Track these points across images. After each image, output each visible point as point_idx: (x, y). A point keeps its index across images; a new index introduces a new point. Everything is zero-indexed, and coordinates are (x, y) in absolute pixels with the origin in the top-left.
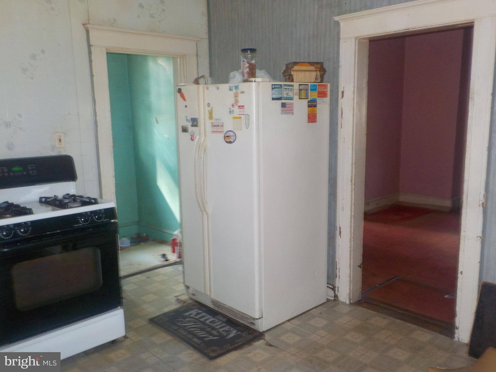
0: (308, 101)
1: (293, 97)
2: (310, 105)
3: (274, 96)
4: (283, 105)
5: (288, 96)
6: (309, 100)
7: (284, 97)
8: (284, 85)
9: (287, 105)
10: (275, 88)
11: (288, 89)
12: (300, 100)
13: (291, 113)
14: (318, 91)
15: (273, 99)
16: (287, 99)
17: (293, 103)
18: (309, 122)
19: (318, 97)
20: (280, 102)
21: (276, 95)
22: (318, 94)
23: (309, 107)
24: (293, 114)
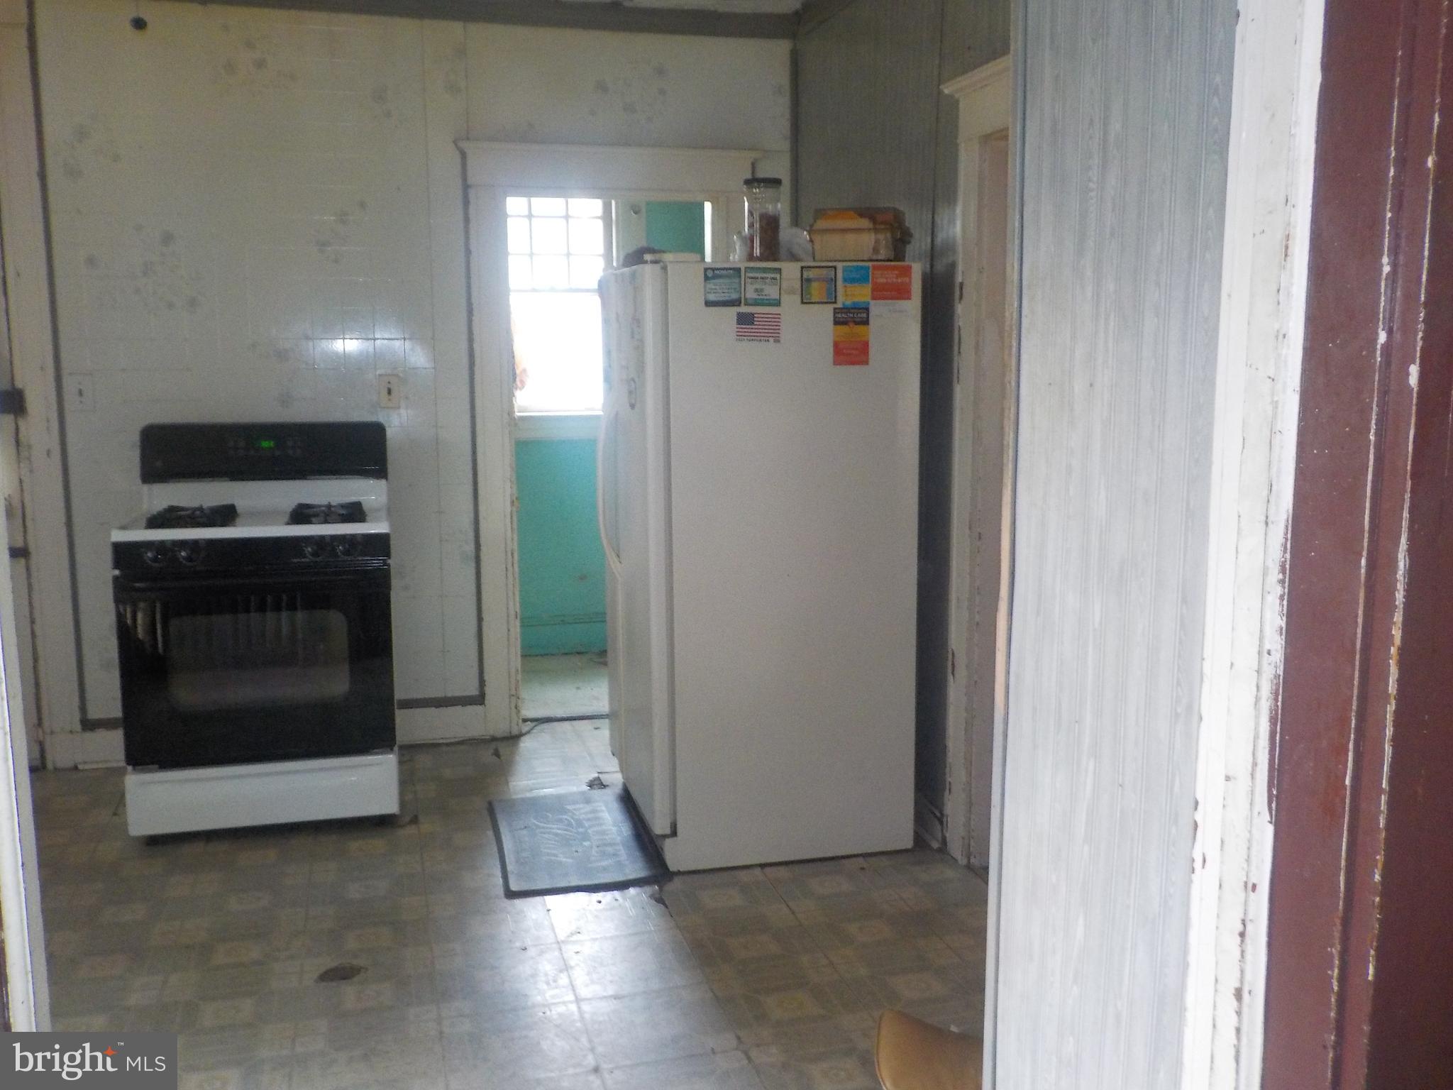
0: (835, 309)
1: (778, 297)
2: (841, 320)
3: (712, 297)
4: (744, 320)
5: (760, 297)
6: (839, 305)
7: (746, 299)
8: (746, 268)
9: (755, 319)
10: (715, 277)
11: (762, 278)
12: (803, 305)
13: (771, 339)
14: (875, 284)
15: (708, 304)
16: (756, 303)
17: (780, 314)
18: (836, 363)
19: (874, 298)
20: (732, 312)
21: (717, 295)
22: (873, 290)
23: (836, 322)
24: (777, 341)
